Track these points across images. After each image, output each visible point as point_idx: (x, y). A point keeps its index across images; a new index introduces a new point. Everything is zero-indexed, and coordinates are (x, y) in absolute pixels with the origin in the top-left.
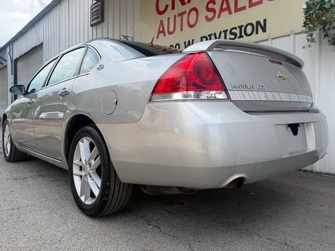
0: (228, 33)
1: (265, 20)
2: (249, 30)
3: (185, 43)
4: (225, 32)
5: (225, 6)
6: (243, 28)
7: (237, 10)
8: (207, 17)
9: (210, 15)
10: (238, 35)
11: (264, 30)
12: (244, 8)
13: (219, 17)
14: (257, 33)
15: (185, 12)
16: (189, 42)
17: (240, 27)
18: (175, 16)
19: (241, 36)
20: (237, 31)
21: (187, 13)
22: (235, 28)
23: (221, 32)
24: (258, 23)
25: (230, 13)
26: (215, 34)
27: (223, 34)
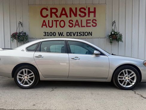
0: (78, 33)
1: (92, 32)
2: (86, 34)
3: (58, 33)
4: (77, 33)
5: (77, 24)
6: (84, 33)
7: (82, 26)
8: (69, 26)
9: (71, 25)
10: (82, 35)
11: (91, 35)
12: (84, 26)
13: (75, 27)
14: (89, 35)
15: (58, 21)
16: (61, 33)
17: (83, 32)
18: (52, 21)
19: (83, 35)
20: (82, 33)
21: (59, 21)
22: (81, 32)
23: (75, 32)
24: (89, 32)
25: (79, 27)
26: (73, 32)
27: (76, 33)
